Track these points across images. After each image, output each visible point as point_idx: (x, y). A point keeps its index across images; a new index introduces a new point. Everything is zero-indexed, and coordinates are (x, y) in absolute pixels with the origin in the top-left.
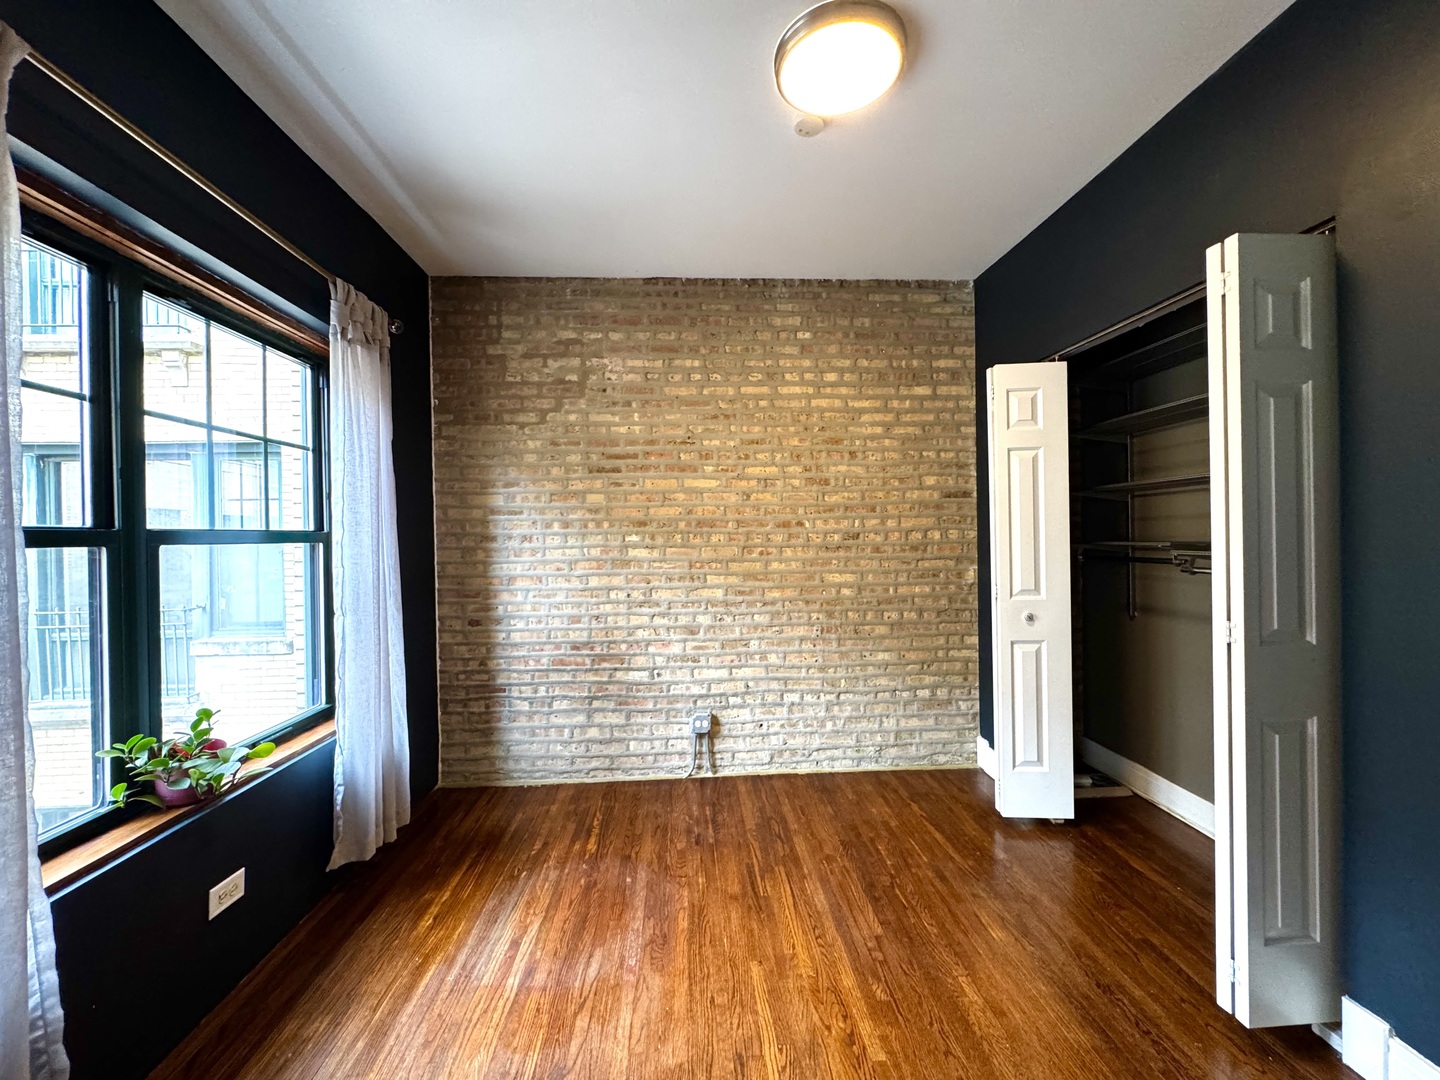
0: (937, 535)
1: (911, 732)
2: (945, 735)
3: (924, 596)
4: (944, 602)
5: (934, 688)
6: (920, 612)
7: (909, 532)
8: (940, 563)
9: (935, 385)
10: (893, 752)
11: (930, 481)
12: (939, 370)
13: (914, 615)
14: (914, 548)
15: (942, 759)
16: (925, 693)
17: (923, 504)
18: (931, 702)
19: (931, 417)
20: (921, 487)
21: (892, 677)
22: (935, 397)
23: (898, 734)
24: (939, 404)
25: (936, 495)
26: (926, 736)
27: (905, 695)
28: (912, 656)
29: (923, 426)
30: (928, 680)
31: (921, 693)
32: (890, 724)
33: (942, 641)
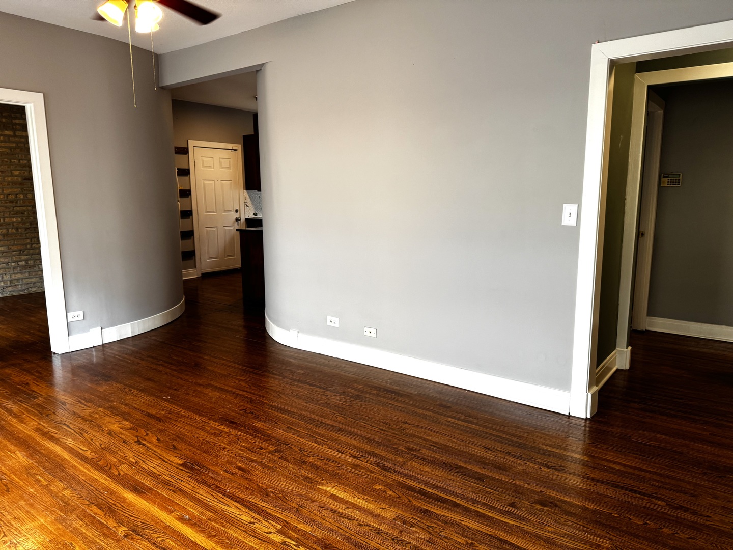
0: (22, 196)
1: (18, 280)
2: (33, 280)
3: (18, 223)
4: (28, 224)
5: (26, 261)
6: (17, 229)
7: (8, 195)
8: (25, 208)
9: (15, 131)
10: (10, 289)
11: (17, 173)
12: (16, 124)
13: (14, 231)
14: (11, 202)
15: (33, 290)
16: (23, 263)
17: (14, 183)
18: (25, 267)
19: (14, 145)
20: (12, 175)
21: (6, 257)
22: (15, 136)
23: (11, 281)
24: (17, 139)
25: (20, 179)
26: (25, 281)
27: (13, 264)
28: (15, 248)
29: (10, 148)
30: (23, 257)
31: (21, 263)
32: (7, 277)
33: (28, 241)
